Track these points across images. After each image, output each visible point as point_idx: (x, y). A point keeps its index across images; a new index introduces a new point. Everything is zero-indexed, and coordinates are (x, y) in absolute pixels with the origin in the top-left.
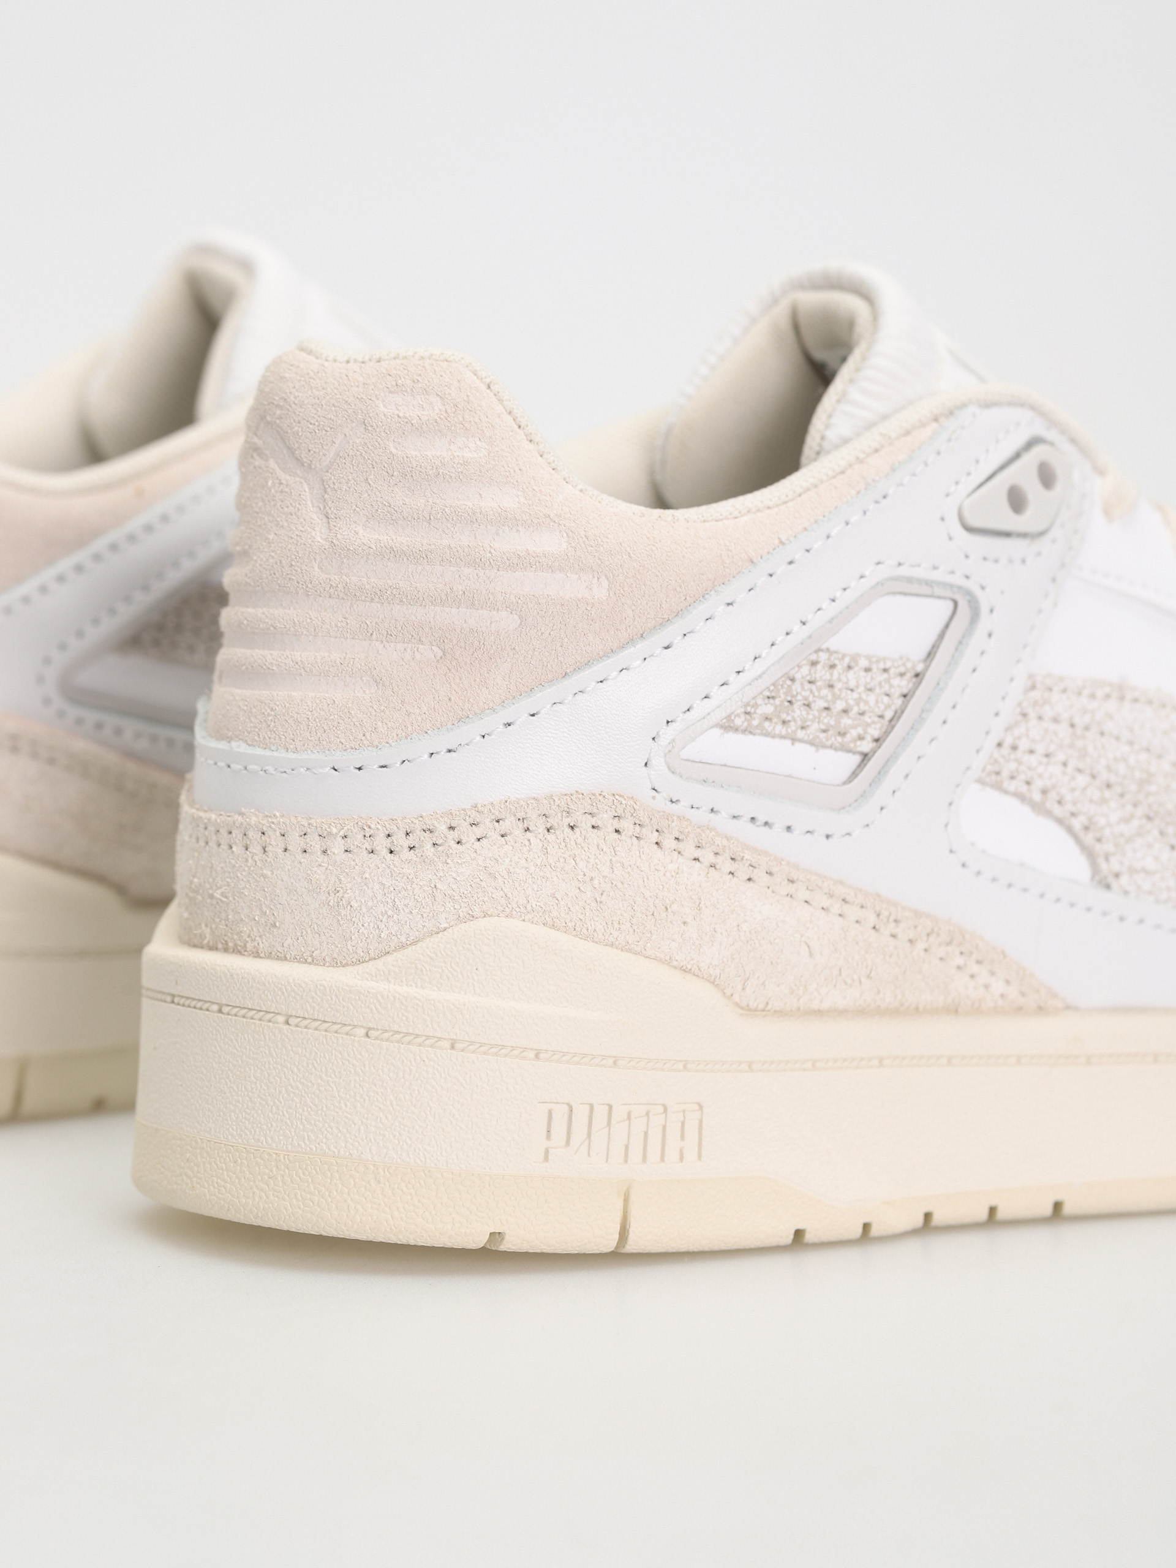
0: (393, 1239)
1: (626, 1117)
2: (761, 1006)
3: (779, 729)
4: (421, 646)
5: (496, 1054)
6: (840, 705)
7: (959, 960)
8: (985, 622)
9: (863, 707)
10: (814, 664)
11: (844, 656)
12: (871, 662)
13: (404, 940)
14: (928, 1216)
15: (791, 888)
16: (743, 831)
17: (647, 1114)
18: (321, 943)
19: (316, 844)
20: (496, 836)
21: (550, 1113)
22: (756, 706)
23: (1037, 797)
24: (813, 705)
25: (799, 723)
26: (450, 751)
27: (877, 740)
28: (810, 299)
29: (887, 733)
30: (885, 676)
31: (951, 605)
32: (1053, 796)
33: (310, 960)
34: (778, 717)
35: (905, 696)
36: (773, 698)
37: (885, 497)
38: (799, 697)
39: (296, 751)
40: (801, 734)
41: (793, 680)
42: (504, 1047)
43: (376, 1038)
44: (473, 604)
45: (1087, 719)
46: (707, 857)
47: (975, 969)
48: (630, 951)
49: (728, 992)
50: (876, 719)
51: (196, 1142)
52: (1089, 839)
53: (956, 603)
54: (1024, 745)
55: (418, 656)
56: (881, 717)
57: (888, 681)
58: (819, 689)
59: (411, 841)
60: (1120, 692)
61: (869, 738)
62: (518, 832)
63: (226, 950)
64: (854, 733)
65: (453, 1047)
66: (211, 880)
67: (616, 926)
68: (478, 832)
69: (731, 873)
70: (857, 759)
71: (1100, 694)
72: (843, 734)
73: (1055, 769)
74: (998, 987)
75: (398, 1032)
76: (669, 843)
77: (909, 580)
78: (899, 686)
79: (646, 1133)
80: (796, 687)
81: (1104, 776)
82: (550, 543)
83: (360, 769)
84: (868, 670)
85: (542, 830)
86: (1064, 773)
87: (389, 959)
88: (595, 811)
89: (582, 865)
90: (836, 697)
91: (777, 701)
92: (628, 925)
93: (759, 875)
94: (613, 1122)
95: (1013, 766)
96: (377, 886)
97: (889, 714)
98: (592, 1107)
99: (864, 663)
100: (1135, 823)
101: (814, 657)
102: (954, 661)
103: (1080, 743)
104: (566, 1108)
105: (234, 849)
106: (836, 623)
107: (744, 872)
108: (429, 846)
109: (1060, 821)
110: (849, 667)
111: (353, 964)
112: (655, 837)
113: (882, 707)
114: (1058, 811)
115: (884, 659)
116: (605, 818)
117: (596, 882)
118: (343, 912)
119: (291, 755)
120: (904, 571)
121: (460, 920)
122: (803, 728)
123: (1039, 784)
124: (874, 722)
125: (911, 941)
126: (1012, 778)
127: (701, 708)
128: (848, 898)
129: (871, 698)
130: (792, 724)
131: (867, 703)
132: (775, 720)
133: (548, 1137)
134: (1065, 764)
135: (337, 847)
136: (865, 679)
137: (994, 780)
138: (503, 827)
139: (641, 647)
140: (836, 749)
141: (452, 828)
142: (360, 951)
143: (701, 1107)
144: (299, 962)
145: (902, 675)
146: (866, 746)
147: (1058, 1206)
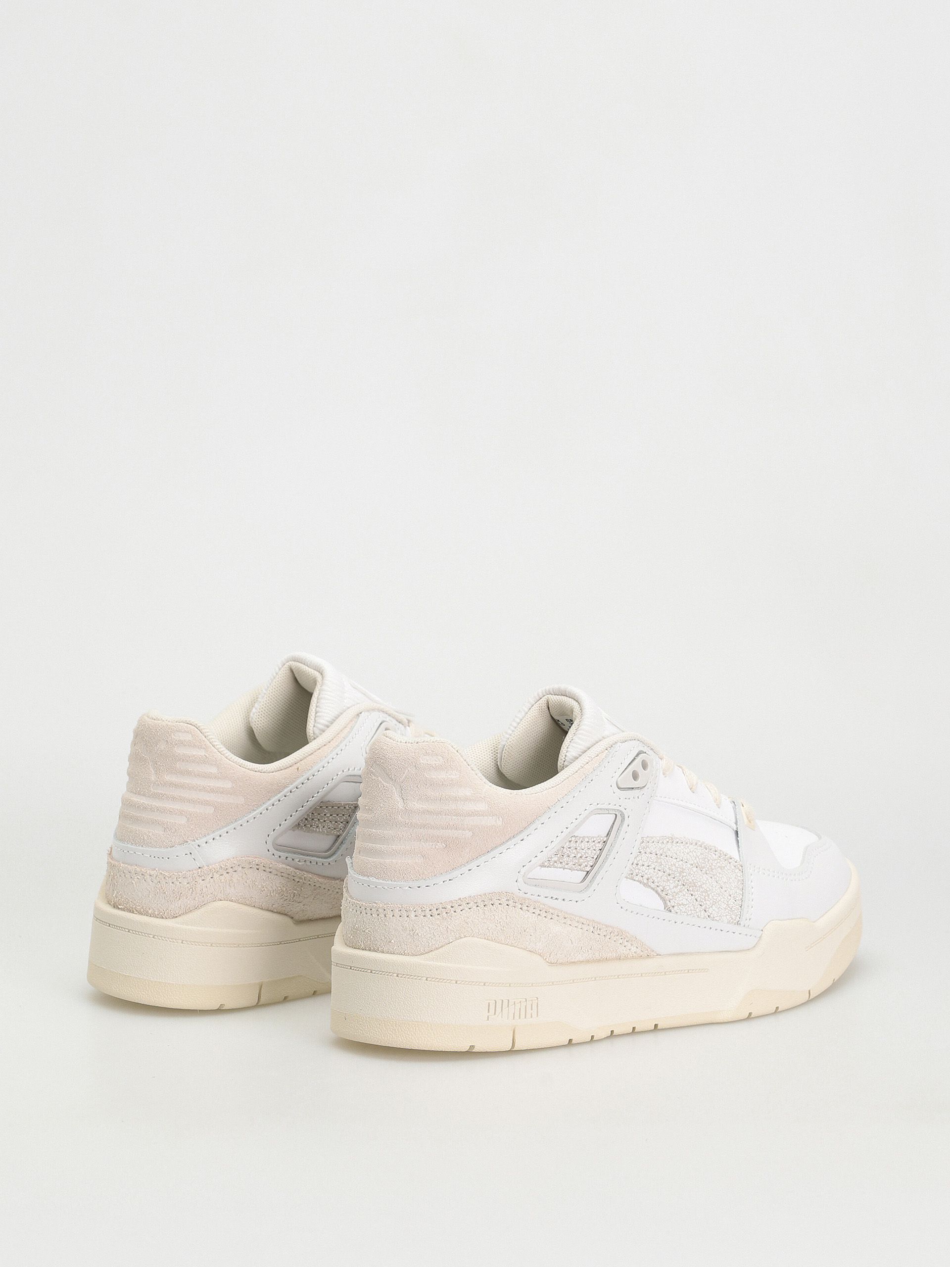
0: (440, 1049)
1: (513, 1003)
2: (555, 962)
3: (559, 865)
4: (438, 844)
5: (471, 985)
6: (579, 855)
7: (621, 941)
8: (627, 821)
9: (587, 855)
10: (570, 841)
11: (580, 837)
12: (589, 839)
13: (437, 946)
14: (612, 1032)
15: (565, 921)
16: (549, 901)
17: (520, 1002)
18: (407, 948)
19: (405, 914)
20: (467, 909)
21: (489, 1003)
22: (552, 858)
23: (645, 881)
24: (570, 856)
25: (566, 863)
26: (450, 880)
27: (592, 866)
28: (554, 698)
29: (595, 864)
30: (594, 843)
31: (614, 815)
32: (651, 880)
33: (403, 954)
34: (559, 861)
35: (600, 850)
36: (557, 854)
37: (592, 780)
38: (566, 854)
39: (395, 881)
40: (566, 866)
41: (563, 848)
42: (473, 982)
43: (430, 981)
44: (456, 829)
45: (661, 851)
46: (538, 912)
47: (626, 943)
48: (513, 946)
49: (545, 958)
50: (591, 859)
51: (364, 1018)
52: (663, 894)
53: (616, 815)
54: (640, 863)
55: (437, 847)
56: (593, 858)
57: (594, 845)
58: (572, 851)
59: (438, 912)
60: (672, 840)
61: (589, 866)
62: (475, 907)
63: (370, 950)
64: (584, 864)
65: (456, 983)
66: (363, 926)
67: (509, 938)
68: (461, 908)
69: (545, 917)
70: (585, 873)
71: (665, 842)
72: (580, 865)
73: (652, 871)
74: (634, 949)
75: (437, 979)
76: (525, 908)
77: (601, 809)
78: (599, 847)
79: (520, 1009)
80: (565, 850)
81: (668, 871)
82: (482, 807)
83: (419, 887)
84: (588, 842)
85: (482, 906)
86: (654, 872)
87: (433, 953)
88: (500, 898)
89: (496, 917)
90: (578, 853)
91: (558, 855)
92: (512, 937)
93: (555, 916)
94: (510, 1006)
95: (637, 871)
96: (427, 928)
97: (595, 857)
98: (502, 1001)
99: (587, 840)
100: (679, 887)
101: (570, 839)
102: (616, 836)
103: (659, 861)
104: (494, 1002)
105: (373, 915)
106: (577, 827)
107: (549, 916)
108: (445, 913)
109: (653, 889)
110: (582, 842)
111: (419, 955)
112: (520, 906)
113: (593, 854)
114: (653, 886)
115: (593, 837)
116: (503, 900)
117: (501, 923)
118: (415, 937)
119: (393, 883)
120: (599, 806)
121: (457, 939)
122: (567, 864)
123: (646, 876)
124: (590, 860)
125: (604, 936)
126: (637, 875)
127: (534, 860)
128: (584, 923)
129: (589, 852)
130: (563, 863)
131: (588, 853)
132: (558, 862)
133: (489, 1012)
134: (654, 869)
135: (412, 915)
136: (587, 845)
137: (631, 876)
138: (469, 906)
139: (514, 841)
140: (578, 870)
141: (452, 907)
142: (422, 950)
143: (537, 998)
144: (399, 954)
145: (599, 842)
146: (588, 869)
147: (656, 1026)
